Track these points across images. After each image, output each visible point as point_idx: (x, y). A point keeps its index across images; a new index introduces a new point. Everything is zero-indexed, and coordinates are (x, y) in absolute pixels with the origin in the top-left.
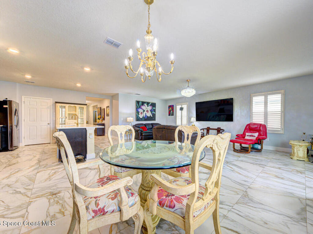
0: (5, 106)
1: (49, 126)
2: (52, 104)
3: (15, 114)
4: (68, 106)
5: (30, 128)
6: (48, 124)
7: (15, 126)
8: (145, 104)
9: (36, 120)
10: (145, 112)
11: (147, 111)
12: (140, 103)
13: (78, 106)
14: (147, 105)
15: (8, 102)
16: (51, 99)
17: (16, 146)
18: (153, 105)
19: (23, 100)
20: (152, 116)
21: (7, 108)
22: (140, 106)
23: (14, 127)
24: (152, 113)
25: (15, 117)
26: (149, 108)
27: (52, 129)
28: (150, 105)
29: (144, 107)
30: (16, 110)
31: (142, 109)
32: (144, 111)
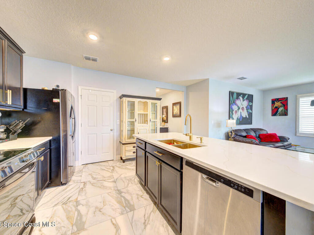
0: (55, 100)
1: (112, 133)
2: (115, 99)
3: (71, 116)
4: (138, 102)
5: (88, 136)
6: (111, 130)
7: (71, 137)
8: (240, 97)
9: (96, 125)
10: (241, 110)
11: (243, 109)
12: (235, 96)
13: (150, 102)
14: (243, 99)
15: (60, 92)
16: (115, 91)
17: (72, 165)
18: (250, 98)
19: (80, 94)
20: (247, 117)
21: (59, 103)
22: (235, 100)
23: (69, 138)
24: (247, 112)
25: (71, 120)
26: (245, 103)
27: (115, 139)
28: (246, 99)
29: (239, 101)
30: (72, 107)
31: (237, 105)
32: (239, 108)
